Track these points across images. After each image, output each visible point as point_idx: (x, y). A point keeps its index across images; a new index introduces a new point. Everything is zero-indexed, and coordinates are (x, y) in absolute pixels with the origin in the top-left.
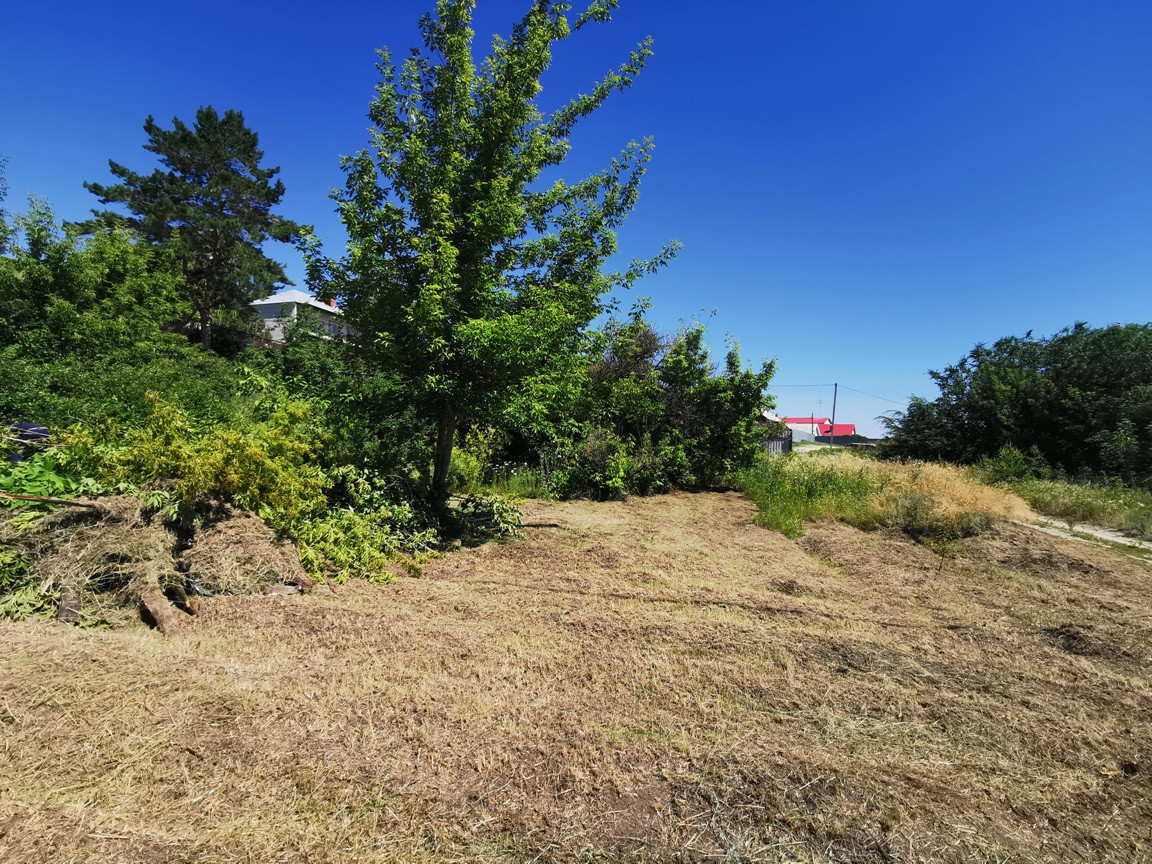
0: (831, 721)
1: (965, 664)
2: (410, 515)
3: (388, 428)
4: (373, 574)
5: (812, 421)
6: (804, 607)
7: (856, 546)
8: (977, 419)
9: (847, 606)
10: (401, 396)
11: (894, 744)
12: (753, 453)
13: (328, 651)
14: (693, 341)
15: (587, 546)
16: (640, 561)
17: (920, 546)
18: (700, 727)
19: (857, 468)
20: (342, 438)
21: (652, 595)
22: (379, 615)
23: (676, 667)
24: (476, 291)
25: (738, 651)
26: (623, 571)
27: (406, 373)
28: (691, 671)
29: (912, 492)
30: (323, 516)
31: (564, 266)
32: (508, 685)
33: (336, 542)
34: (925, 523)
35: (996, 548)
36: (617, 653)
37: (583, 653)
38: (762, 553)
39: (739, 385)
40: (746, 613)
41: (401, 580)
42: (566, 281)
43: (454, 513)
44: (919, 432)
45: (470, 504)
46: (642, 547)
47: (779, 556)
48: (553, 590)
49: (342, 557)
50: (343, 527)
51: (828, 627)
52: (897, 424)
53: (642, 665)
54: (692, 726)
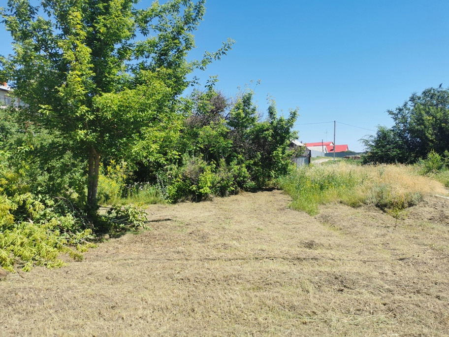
0: (334, 319)
1: (407, 279)
2: (73, 222)
3: (53, 166)
4: (50, 262)
5: (322, 144)
6: (319, 255)
7: (349, 217)
8: (416, 137)
9: (344, 253)
10: (60, 145)
11: (368, 328)
12: (287, 166)
13: (20, 316)
14: (247, 101)
15: (189, 231)
16: (222, 237)
17: (385, 214)
18: (259, 332)
19: (348, 171)
20: (21, 175)
21: (230, 256)
22: (55, 288)
23: (245, 298)
24: (107, 75)
25: (281, 285)
26: (212, 244)
27: (63, 130)
28: (254, 299)
29: (380, 183)
30: (11, 228)
31: (162, 57)
32: (142, 321)
33: (22, 244)
34: (387, 201)
35: (426, 211)
36: (209, 293)
37: (189, 296)
38: (295, 226)
39: (277, 126)
40: (286, 262)
41: (69, 264)
42: (164, 67)
43: (103, 218)
44: (383, 147)
45: (113, 211)
46: (223, 228)
47: (304, 226)
48: (169, 260)
49: (27, 253)
50: (26, 234)
51: (332, 266)
52: (371, 143)
53: (224, 299)
54: (254, 332)
